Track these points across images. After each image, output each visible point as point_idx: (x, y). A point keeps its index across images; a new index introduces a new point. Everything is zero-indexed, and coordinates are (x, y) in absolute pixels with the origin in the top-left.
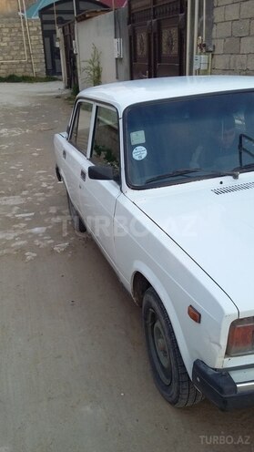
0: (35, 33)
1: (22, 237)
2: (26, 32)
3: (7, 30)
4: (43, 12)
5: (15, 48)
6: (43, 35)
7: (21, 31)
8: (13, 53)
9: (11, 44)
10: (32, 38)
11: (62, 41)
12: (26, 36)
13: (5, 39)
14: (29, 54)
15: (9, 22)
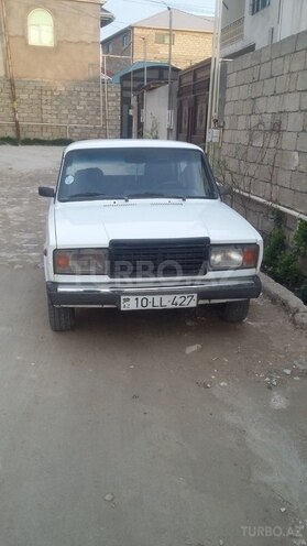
0: (113, 100)
1: (18, 257)
2: (104, 97)
3: (85, 94)
4: (125, 78)
5: (91, 113)
6: (122, 102)
7: (99, 96)
8: (88, 118)
9: (88, 108)
10: (110, 103)
11: (136, 108)
12: (104, 101)
13: (82, 103)
14: (105, 120)
15: (88, 86)
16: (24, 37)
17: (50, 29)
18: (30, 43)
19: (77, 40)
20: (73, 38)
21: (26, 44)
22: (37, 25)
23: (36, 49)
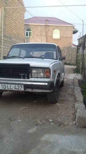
0: (74, 52)
2: (72, 51)
3: (67, 50)
5: (68, 55)
6: (77, 52)
7: (70, 51)
8: (67, 57)
9: (67, 54)
10: (73, 53)
12: (72, 52)
13: (66, 53)
14: (72, 57)
15: (68, 48)
16: (52, 36)
17: (59, 34)
18: (53, 38)
19: (66, 37)
20: (65, 36)
21: (52, 38)
22: (56, 33)
23: (55, 39)
